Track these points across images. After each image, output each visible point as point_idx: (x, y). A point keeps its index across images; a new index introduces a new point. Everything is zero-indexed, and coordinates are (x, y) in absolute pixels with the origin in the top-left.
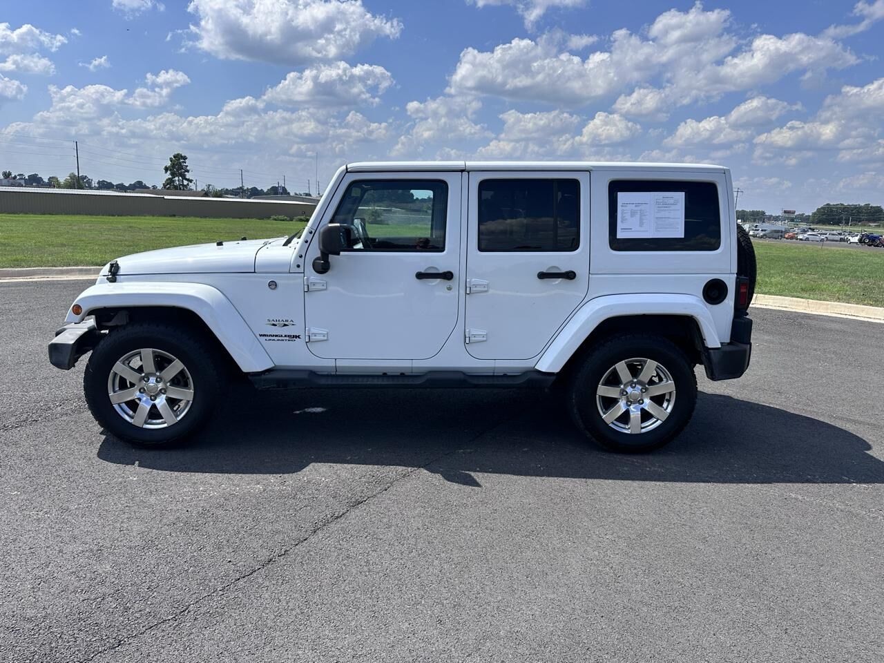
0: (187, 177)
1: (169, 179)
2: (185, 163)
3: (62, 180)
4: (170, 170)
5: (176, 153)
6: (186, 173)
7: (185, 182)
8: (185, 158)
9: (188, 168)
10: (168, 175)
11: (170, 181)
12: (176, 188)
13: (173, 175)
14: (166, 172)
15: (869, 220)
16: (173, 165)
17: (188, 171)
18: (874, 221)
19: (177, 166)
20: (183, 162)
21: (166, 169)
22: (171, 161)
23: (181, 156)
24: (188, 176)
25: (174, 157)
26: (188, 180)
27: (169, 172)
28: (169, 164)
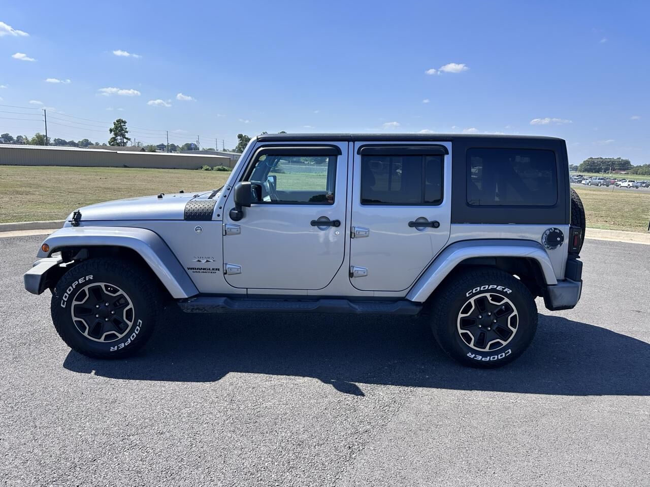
0: (126, 137)
1: (113, 138)
2: (125, 126)
3: (30, 139)
4: (114, 131)
5: (118, 119)
6: (126, 134)
7: (125, 140)
8: (125, 122)
9: (127, 130)
10: (112, 135)
11: (114, 139)
12: (118, 144)
13: (116, 135)
14: (111, 133)
15: (621, 169)
16: (116, 128)
17: (127, 132)
18: (624, 170)
19: (119, 129)
20: (123, 125)
21: (111, 131)
22: (115, 125)
23: (122, 121)
24: (127, 135)
25: (117, 121)
26: (127, 139)
27: (113, 133)
28: (113, 126)
